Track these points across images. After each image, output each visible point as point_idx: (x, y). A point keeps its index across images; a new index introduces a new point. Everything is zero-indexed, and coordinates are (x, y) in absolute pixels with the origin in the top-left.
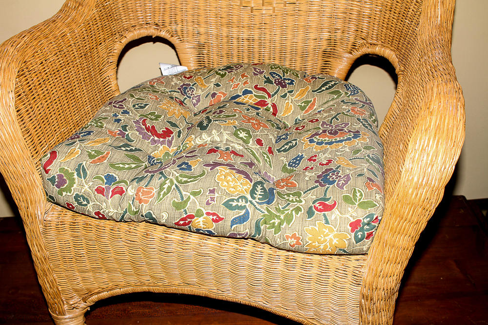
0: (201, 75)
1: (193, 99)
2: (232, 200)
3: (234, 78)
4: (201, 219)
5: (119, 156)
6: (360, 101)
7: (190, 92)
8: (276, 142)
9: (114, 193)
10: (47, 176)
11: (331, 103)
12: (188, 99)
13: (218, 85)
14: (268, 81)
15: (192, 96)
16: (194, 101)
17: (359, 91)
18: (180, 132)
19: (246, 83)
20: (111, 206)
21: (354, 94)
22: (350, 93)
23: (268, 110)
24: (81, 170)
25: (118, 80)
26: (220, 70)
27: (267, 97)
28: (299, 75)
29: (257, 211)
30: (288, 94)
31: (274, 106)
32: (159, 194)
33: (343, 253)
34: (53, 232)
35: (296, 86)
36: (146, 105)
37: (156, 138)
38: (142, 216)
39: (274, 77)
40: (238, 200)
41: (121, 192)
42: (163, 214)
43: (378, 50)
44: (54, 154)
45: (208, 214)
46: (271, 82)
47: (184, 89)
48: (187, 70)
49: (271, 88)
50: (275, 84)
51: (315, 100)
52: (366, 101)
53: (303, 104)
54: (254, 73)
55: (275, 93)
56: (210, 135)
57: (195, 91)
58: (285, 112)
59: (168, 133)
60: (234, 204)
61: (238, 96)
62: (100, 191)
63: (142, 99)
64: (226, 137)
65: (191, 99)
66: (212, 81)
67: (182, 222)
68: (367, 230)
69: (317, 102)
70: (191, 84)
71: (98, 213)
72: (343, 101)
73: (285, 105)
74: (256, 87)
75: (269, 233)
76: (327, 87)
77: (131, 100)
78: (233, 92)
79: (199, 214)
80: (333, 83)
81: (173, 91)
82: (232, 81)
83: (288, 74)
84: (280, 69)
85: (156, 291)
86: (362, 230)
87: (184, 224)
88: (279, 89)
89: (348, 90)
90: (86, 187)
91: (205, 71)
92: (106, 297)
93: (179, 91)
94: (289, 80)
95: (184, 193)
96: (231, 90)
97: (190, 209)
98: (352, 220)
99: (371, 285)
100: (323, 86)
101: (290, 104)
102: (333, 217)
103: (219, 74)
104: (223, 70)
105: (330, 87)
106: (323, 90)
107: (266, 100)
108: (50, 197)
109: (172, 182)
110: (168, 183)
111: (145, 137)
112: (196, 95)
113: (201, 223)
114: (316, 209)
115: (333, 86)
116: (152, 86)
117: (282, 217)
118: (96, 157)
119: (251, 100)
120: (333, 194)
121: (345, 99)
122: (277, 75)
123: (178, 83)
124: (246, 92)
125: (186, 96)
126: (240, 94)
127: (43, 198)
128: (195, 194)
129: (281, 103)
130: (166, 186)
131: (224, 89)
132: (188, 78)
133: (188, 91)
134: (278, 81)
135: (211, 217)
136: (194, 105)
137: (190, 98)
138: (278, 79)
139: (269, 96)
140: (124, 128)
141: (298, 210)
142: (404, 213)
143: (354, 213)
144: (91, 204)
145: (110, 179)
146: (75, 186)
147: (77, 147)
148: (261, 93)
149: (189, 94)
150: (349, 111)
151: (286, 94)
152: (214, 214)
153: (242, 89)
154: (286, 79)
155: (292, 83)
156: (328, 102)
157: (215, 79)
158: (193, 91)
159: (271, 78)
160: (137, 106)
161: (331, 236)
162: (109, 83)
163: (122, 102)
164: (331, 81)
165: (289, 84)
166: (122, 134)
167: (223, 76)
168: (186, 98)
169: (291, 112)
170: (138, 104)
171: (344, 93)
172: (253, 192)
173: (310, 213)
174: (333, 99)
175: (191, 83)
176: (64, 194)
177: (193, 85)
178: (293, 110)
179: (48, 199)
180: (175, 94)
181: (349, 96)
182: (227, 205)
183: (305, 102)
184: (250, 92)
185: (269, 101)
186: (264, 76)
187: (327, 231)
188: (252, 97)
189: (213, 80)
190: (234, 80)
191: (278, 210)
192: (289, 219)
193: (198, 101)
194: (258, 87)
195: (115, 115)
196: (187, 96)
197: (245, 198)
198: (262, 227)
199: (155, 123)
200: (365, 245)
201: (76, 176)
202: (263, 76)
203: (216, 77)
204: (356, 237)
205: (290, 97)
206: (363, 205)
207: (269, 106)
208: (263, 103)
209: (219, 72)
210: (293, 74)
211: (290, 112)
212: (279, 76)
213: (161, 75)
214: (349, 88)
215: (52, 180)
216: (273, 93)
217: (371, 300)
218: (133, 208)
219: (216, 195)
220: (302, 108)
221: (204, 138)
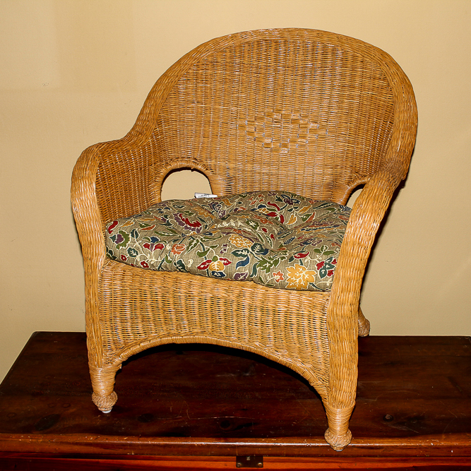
0: (227, 198)
2: (239, 251)
3: (252, 197)
4: (216, 263)
5: (161, 229)
7: (217, 208)
8: (278, 234)
9: (156, 247)
10: (110, 236)
11: (326, 215)
12: (216, 212)
13: (240, 203)
14: (279, 200)
15: (218, 211)
16: (220, 214)
17: (350, 209)
18: (207, 226)
19: (262, 200)
20: (153, 258)
21: (345, 210)
22: (342, 210)
23: (277, 219)
24: (134, 234)
27: (277, 210)
28: (305, 199)
29: (255, 258)
30: (294, 209)
31: (282, 217)
32: (188, 248)
35: (301, 204)
36: (183, 207)
37: (188, 226)
38: (175, 264)
39: (284, 198)
40: (242, 251)
41: (161, 247)
42: (189, 260)
44: (116, 223)
45: (221, 259)
46: (281, 201)
47: (213, 206)
48: (217, 196)
49: (281, 204)
50: (284, 202)
51: (314, 214)
54: (269, 195)
55: (284, 208)
56: (228, 222)
57: (221, 208)
58: (290, 222)
59: (197, 224)
60: (239, 253)
62: (147, 246)
63: (180, 203)
64: (240, 223)
65: (218, 213)
66: (235, 200)
67: (202, 266)
68: (328, 268)
71: (142, 263)
73: (290, 217)
74: (269, 203)
75: (262, 273)
76: (325, 206)
77: (171, 203)
78: (251, 207)
79: (215, 259)
81: (204, 205)
82: (251, 199)
83: (296, 197)
86: (325, 268)
87: (204, 268)
88: (287, 205)
89: (341, 208)
90: (137, 243)
91: (232, 195)
93: (209, 206)
94: (296, 200)
95: (205, 247)
96: (250, 205)
97: (208, 256)
98: (318, 262)
100: (322, 205)
101: (295, 216)
102: (306, 261)
105: (327, 206)
106: (322, 208)
107: (276, 212)
108: (111, 252)
109: (198, 241)
110: (195, 242)
111: (181, 224)
112: (222, 210)
113: (216, 266)
114: (296, 257)
115: (330, 205)
117: (272, 262)
118: (146, 227)
119: (264, 211)
120: (306, 249)
123: (209, 202)
124: (261, 207)
126: (256, 208)
127: (104, 253)
128: (213, 247)
129: (288, 215)
130: (193, 243)
131: (244, 205)
132: (217, 199)
134: (287, 200)
135: (223, 261)
136: (220, 217)
139: (279, 209)
140: (166, 217)
141: (283, 258)
143: (319, 258)
144: (139, 255)
145: (154, 240)
146: (129, 242)
147: (132, 221)
148: (273, 207)
150: (338, 217)
151: (292, 209)
152: (225, 260)
153: (258, 204)
154: (293, 200)
155: (298, 202)
159: (281, 198)
160: (176, 206)
161: (304, 273)
164: (329, 203)
165: (295, 203)
166: (164, 220)
167: (244, 197)
168: (213, 211)
171: (337, 209)
172: (253, 248)
173: (291, 259)
174: (328, 213)
175: (218, 202)
176: (121, 247)
177: (220, 204)
178: (296, 221)
179: (107, 255)
180: (205, 208)
181: (340, 211)
182: (235, 254)
183: (306, 216)
184: (264, 207)
185: (278, 213)
186: (277, 197)
187: (301, 270)
189: (237, 200)
190: (253, 199)
191: (270, 259)
192: (276, 262)
193: (223, 214)
194: (271, 203)
195: (160, 209)
196: (215, 210)
197: (247, 249)
198: (258, 269)
199: (188, 217)
200: (328, 281)
201: (130, 236)
202: (275, 197)
203: (239, 198)
204: (320, 273)
205: (295, 211)
206: (326, 253)
207: (278, 216)
208: (273, 214)
210: (300, 197)
211: (294, 222)
212: (288, 197)
213: (194, 198)
214: (344, 207)
215: (113, 238)
216: (282, 208)
218: (169, 258)
219: (228, 247)
220: (304, 220)
221: (225, 224)
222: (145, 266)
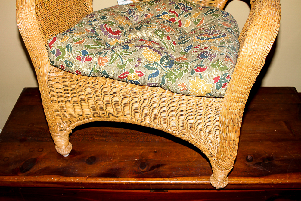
0: (140, 4)
1: (134, 17)
2: (150, 64)
3: (158, 6)
4: (132, 74)
5: (90, 41)
6: (229, 20)
7: (133, 13)
8: (179, 39)
9: (86, 60)
10: (50, 50)
11: (213, 20)
12: (132, 17)
13: (149, 10)
14: (177, 8)
15: (134, 16)
16: (135, 18)
17: (229, 15)
18: (125, 33)
19: (164, 8)
20: (84, 67)
21: (226, 16)
22: (224, 16)
23: (176, 24)
24: (69, 47)
25: (93, 5)
26: (150, 2)
27: (176, 16)
28: (196, 6)
29: (163, 71)
30: (188, 15)
31: (180, 21)
32: (110, 61)
33: (210, 96)
34: (53, 83)
35: (193, 11)
36: (107, 17)
37: (111, 35)
38: (101, 73)
39: (181, 6)
40: (153, 65)
41: (90, 59)
42: (112, 71)
44: (55, 39)
45: (136, 71)
46: (179, 8)
47: (129, 12)
48: (133, 2)
49: (179, 12)
50: (181, 10)
52: (233, 20)
53: (196, 21)
54: (170, 3)
55: (181, 14)
56: (141, 32)
57: (136, 13)
58: (186, 25)
59: (118, 32)
60: (151, 66)
61: (160, 15)
62: (79, 58)
63: (105, 14)
64: (150, 34)
65: (133, 17)
66: (145, 7)
67: (122, 76)
68: (223, 82)
69: (204, 20)
70: (134, 9)
71: (77, 71)
72: (219, 19)
73: (186, 21)
74: (170, 11)
75: (169, 83)
76: (211, 12)
77: (99, 14)
78: (157, 13)
79: (132, 71)
80: (215, 10)
81: (123, 12)
82: (157, 7)
83: (189, 5)
84: (185, 1)
85: (108, 121)
86: (220, 82)
87: (123, 77)
88: (183, 12)
89: (223, 14)
90: (72, 56)
91: (143, 2)
92: (81, 124)
93: (127, 12)
94: (189, 7)
95: (124, 60)
96: (156, 12)
97: (127, 68)
98: (215, 77)
99: (225, 114)
100: (209, 11)
101: (189, 21)
102: (205, 75)
103: (150, 4)
104: (152, 1)
105: (213, 12)
106: (209, 14)
107: (175, 18)
108: (52, 62)
109: (118, 54)
110: (116, 55)
111: (106, 33)
112: (136, 15)
113: (133, 77)
114: (196, 70)
115: (214, 11)
116: (112, 9)
117: (177, 74)
118: (78, 41)
120: (206, 63)
121: (221, 18)
122: (183, 4)
123: (126, 8)
124: (164, 13)
125: (130, 16)
126: (161, 15)
127: (48, 63)
128: (130, 61)
129: (184, 20)
130: (114, 57)
131: (152, 12)
132: (132, 6)
133: (132, 13)
134: (183, 8)
135: (138, 73)
136: (135, 20)
137: (133, 16)
138: (183, 7)
139: (177, 16)
140: (94, 28)
141: (186, 71)
142: (242, 71)
143: (217, 73)
144: (74, 65)
145: (84, 53)
146: (65, 55)
147: (68, 36)
148: (173, 14)
149: (132, 14)
150: (222, 24)
151: (187, 15)
152: (139, 72)
153: (162, 12)
154: (188, 7)
155: (191, 9)
156: (210, 20)
157: (147, 6)
158: (135, 13)
159: (179, 6)
160: (102, 18)
161: (203, 85)
162: (88, 7)
163: (93, 15)
164: (214, 9)
165: (189, 10)
166: (93, 31)
167: (152, 5)
168: (130, 17)
169: (189, 26)
170: (102, 17)
171: (220, 15)
172: (161, 61)
173: (192, 73)
174: (214, 18)
175: (133, 9)
176: (59, 60)
177: (135, 10)
178: (190, 24)
179: (51, 63)
180: (124, 14)
181: (223, 17)
182: (147, 67)
183: (198, 20)
184: (167, 13)
185: (177, 18)
186: (175, 5)
187: (201, 82)
188: (167, 16)
189: (147, 7)
190: (158, 7)
191: (175, 71)
192: (180, 75)
193: (137, 18)
194: (171, 10)
195: (90, 22)
196: (131, 15)
197: (157, 63)
198: (166, 80)
199: (111, 27)
200: (222, 91)
201: (66, 50)
202: (174, 5)
203: (148, 6)
204: (217, 86)
205: (189, 17)
206: (221, 69)
207: (177, 21)
208: (173, 20)
209: (150, 3)
210: (192, 4)
211: (189, 25)
212: (184, 5)
213: (117, 5)
214: (224, 13)
215: (53, 52)
216: (180, 14)
217: (225, 124)
218: (96, 68)
219: (141, 61)
220: (196, 23)
221: (139, 34)
222: (79, 73)
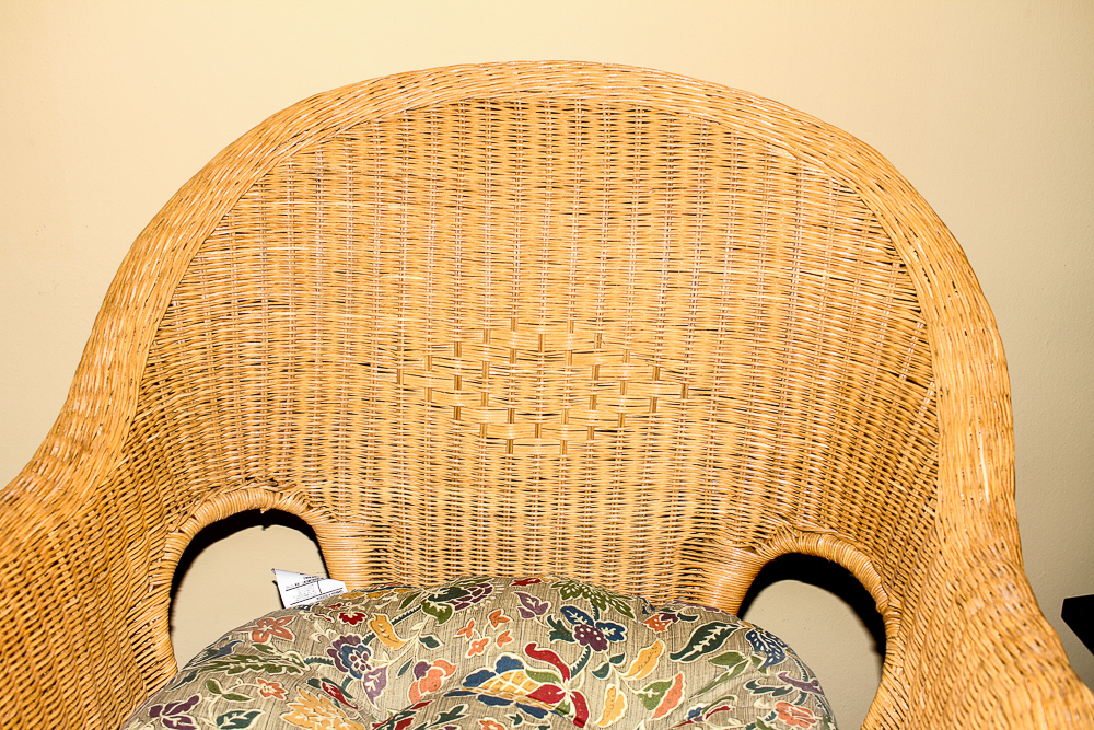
0: (384, 610)
1: (367, 679)
3: (472, 625)
6: (794, 683)
7: (358, 660)
11: (722, 690)
12: (355, 679)
13: (430, 642)
14: (559, 633)
15: (364, 673)
16: (370, 684)
17: (784, 649)
19: (503, 639)
21: (776, 661)
22: (764, 660)
23: (561, 711)
25: (176, 633)
26: (432, 598)
27: (561, 677)
28: (632, 611)
30: (611, 665)
31: (579, 699)
35: (630, 642)
36: (252, 715)
39: (572, 620)
43: (823, 546)
46: (566, 636)
47: (343, 653)
49: (570, 652)
50: (578, 641)
51: (679, 679)
52: (806, 679)
53: (650, 692)
54: (522, 610)
55: (581, 665)
57: (371, 658)
58: (608, 714)
61: (485, 676)
63: (240, 698)
65: (363, 679)
66: (414, 628)
69: (684, 685)
70: (362, 639)
72: (751, 685)
73: (606, 697)
74: (530, 650)
76: (706, 643)
77: (209, 700)
78: (471, 664)
80: (718, 631)
81: (317, 660)
82: (468, 631)
83: (606, 611)
84: (586, 596)
88: (588, 653)
89: (757, 649)
91: (395, 599)
93: (332, 659)
94: (610, 626)
96: (467, 656)
100: (696, 639)
101: (619, 692)
103: (432, 611)
104: (441, 598)
105: (714, 644)
106: (698, 653)
107: (557, 684)
112: (373, 669)
115: (720, 639)
116: (263, 648)
119: (518, 685)
121: (756, 676)
122: (580, 614)
123: (327, 635)
124: (506, 664)
125: (348, 673)
126: (492, 670)
129: (596, 690)
131: (448, 654)
132: (353, 621)
133: (354, 659)
134: (585, 633)
136: (371, 696)
137: (359, 676)
138: (583, 626)
139: (566, 674)
148: (544, 667)
149: (357, 665)
150: (774, 715)
151: (606, 667)
153: (496, 655)
154: (604, 626)
155: (617, 636)
156: (711, 685)
157: (423, 624)
158: (366, 657)
159: (566, 624)
160: (227, 722)
162: (153, 648)
163: (186, 707)
164: (713, 626)
165: (612, 638)
167: (443, 617)
168: (349, 679)
169: (622, 715)
170: (229, 715)
171: (749, 658)
174: (725, 678)
175: (360, 636)
177: (366, 642)
178: (626, 708)
180: (323, 671)
181: (763, 670)
183: (655, 687)
184: (517, 664)
185: (565, 686)
186: (549, 619)
188: (521, 677)
189: (418, 626)
190: (473, 630)
193: (381, 684)
194: (536, 649)
196: (353, 672)
202: (546, 619)
203: (426, 620)
205: (618, 674)
207: (567, 700)
208: (549, 694)
209: (433, 604)
210: (618, 607)
211: (619, 714)
212: (586, 617)
214: (761, 644)
216: (575, 665)
220: (650, 703)
